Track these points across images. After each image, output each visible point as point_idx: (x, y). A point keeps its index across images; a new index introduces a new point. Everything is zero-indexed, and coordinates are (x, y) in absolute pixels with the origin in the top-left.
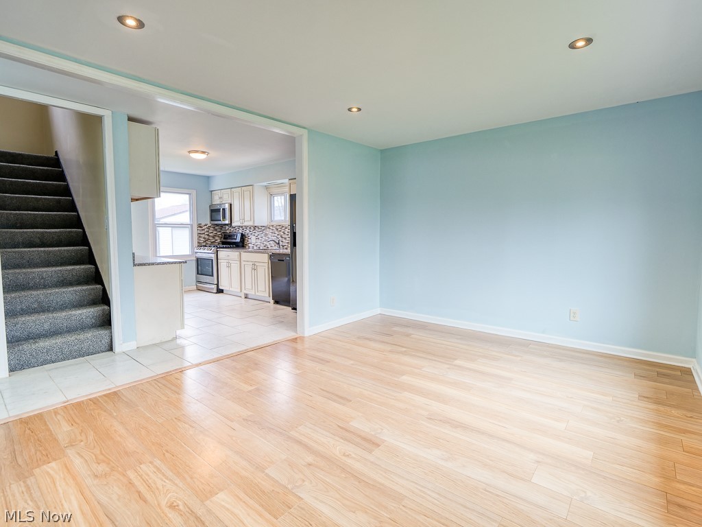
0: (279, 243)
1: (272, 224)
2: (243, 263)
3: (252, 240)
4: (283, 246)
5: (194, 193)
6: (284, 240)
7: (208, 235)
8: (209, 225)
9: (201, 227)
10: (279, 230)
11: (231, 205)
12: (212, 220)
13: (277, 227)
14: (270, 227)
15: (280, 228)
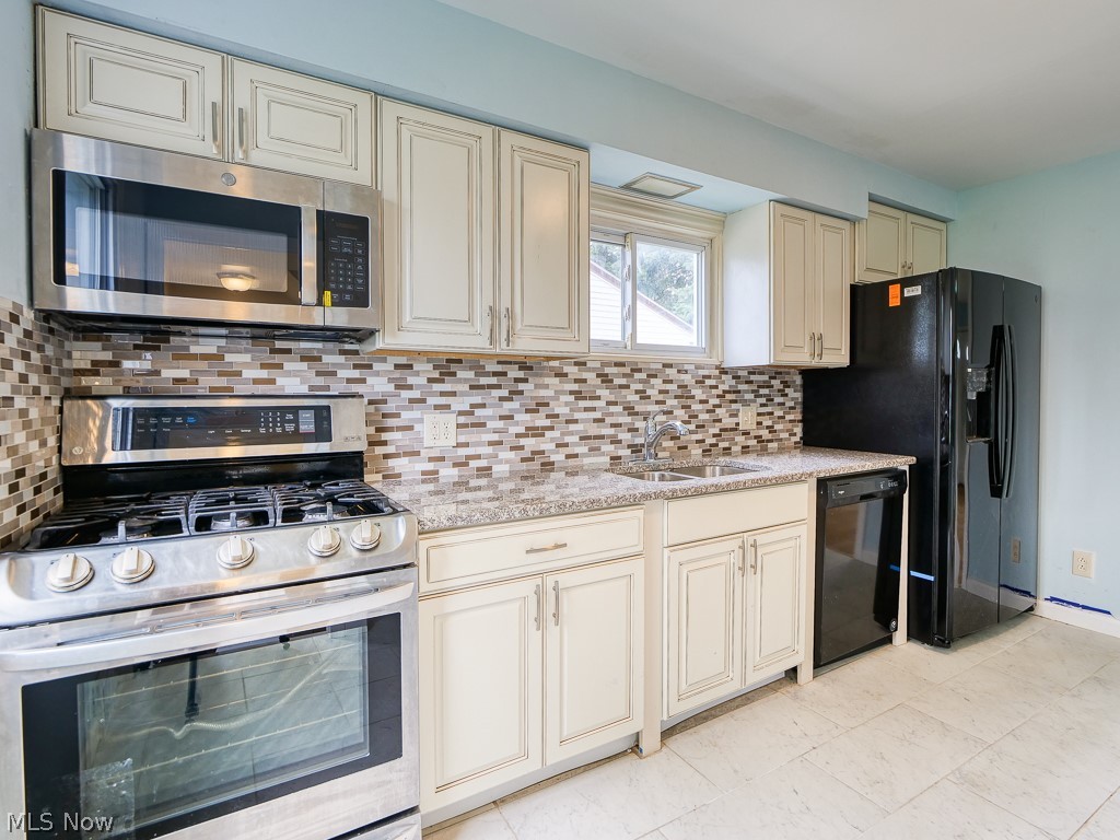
4: (637, 448)
13: (607, 370)
14: (566, 369)
15: (625, 375)
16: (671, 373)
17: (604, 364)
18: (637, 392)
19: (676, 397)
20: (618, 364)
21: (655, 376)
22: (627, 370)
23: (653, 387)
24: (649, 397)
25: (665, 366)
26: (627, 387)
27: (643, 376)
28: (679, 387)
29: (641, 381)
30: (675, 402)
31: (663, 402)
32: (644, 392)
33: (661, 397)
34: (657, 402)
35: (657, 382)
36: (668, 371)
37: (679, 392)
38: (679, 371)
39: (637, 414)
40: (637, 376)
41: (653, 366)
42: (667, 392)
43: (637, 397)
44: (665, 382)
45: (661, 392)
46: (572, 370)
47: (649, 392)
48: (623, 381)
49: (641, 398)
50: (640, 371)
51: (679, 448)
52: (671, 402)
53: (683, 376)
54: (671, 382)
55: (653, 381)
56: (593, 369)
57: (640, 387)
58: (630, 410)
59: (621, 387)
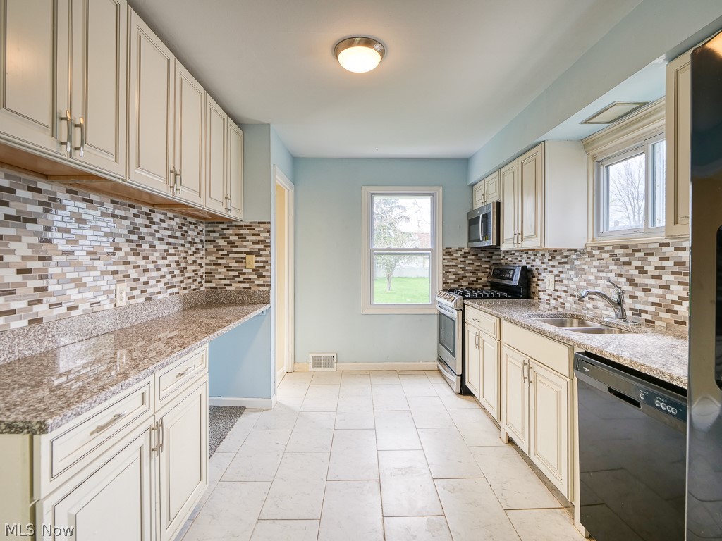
0: (619, 303)
1: (600, 242)
2: (505, 350)
3: (546, 284)
4: (637, 312)
5: (439, 191)
6: (640, 294)
7: (463, 269)
8: (466, 250)
9: (450, 254)
10: (623, 259)
11: (498, 204)
12: (470, 241)
13: (617, 252)
14: (594, 252)
15: (627, 255)
16: (668, 251)
17: (615, 247)
18: (637, 268)
19: (673, 273)
20: (623, 247)
21: (652, 254)
22: (630, 251)
23: (649, 264)
24: (646, 272)
25: (662, 245)
26: (629, 263)
27: (642, 255)
28: (676, 264)
29: (640, 259)
30: (672, 278)
31: (659, 277)
32: (642, 267)
33: (657, 273)
34: (654, 277)
35: (654, 260)
36: (665, 249)
37: (676, 269)
38: (677, 249)
39: (636, 285)
40: (637, 255)
41: (651, 246)
42: (663, 268)
43: (636, 272)
44: (661, 259)
45: (657, 268)
46: (596, 252)
47: (646, 268)
48: (626, 259)
49: (640, 272)
50: (639, 250)
51: (676, 322)
52: (667, 278)
53: (680, 254)
54: (667, 259)
55: (650, 259)
56: (608, 252)
57: (639, 263)
58: (631, 281)
59: (625, 263)
